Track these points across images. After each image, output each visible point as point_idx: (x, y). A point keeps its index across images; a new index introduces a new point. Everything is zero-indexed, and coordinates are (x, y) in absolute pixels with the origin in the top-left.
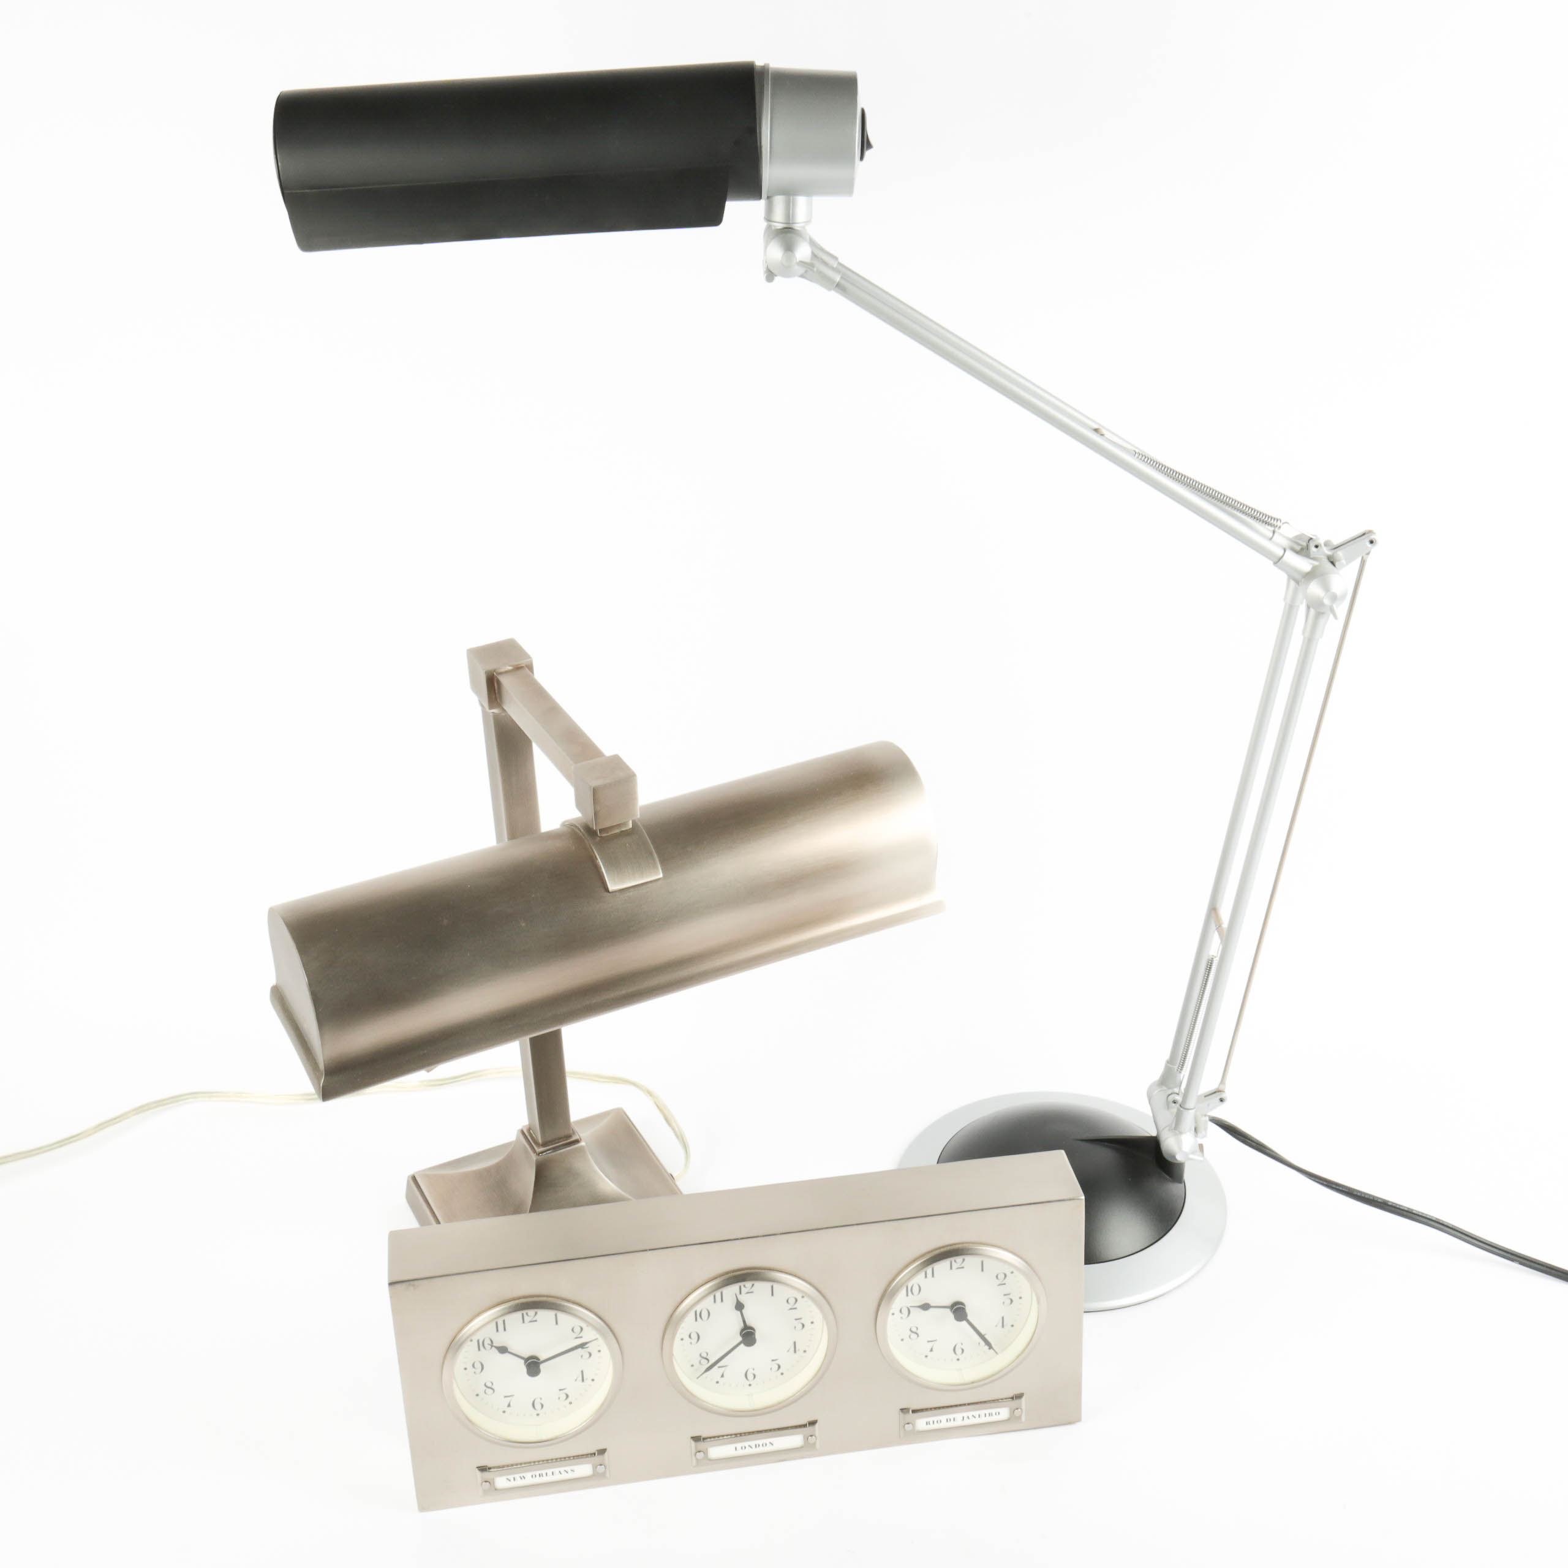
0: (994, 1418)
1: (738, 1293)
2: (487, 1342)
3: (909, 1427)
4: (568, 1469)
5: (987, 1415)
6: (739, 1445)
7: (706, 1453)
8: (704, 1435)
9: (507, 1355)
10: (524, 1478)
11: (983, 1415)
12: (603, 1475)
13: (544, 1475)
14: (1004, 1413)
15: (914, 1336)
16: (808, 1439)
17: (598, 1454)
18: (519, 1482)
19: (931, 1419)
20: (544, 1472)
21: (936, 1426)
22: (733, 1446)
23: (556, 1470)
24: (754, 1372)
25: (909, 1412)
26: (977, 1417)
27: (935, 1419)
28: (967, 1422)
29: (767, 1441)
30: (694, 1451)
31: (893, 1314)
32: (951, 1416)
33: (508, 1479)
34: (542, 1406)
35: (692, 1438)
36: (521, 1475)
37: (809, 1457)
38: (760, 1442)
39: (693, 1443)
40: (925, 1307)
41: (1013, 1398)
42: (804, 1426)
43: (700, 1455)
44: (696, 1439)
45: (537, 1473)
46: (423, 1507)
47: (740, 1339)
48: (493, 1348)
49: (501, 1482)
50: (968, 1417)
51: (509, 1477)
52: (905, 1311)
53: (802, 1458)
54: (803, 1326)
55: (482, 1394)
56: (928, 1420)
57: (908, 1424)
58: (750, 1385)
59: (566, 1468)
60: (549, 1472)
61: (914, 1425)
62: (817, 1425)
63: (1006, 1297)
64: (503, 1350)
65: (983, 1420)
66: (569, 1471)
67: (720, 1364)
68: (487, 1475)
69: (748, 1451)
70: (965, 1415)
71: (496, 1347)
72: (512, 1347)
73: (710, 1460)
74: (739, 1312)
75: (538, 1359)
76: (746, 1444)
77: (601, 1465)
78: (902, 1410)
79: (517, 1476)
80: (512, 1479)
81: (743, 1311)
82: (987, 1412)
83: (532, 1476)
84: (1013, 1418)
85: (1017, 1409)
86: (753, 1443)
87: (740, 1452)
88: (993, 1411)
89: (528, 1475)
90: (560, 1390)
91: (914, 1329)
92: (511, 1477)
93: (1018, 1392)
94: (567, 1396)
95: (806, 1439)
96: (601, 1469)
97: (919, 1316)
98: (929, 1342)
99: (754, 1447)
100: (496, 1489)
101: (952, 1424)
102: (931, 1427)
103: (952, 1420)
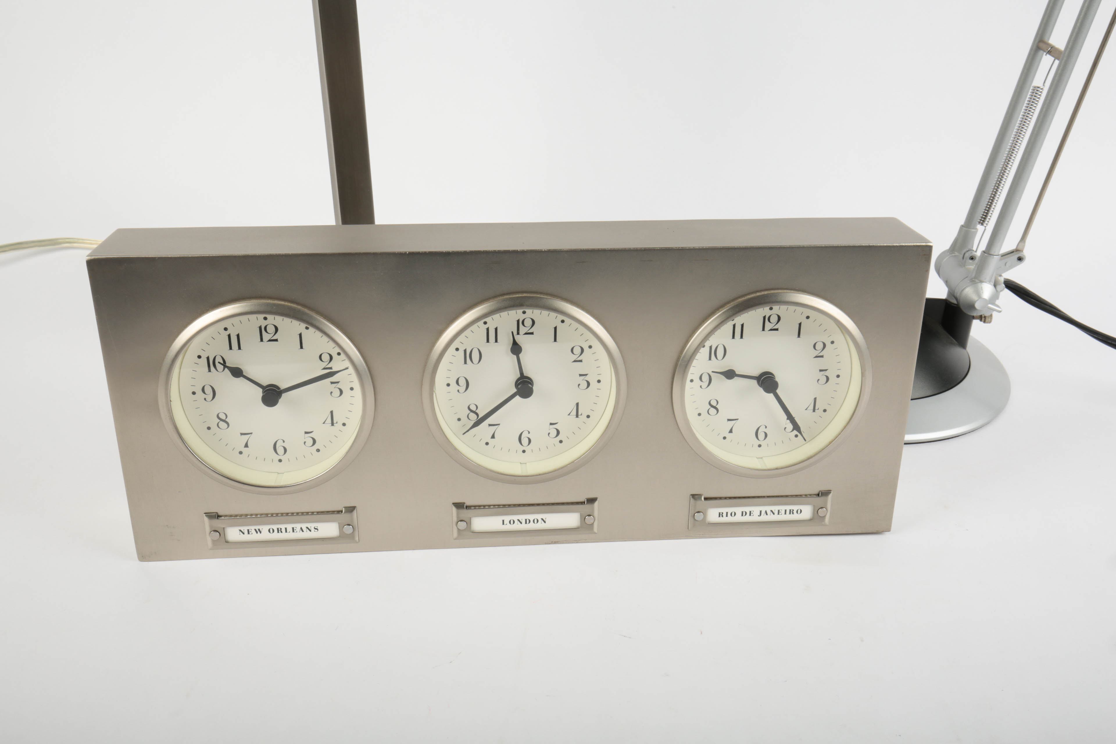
0: (795, 517)
1: (515, 333)
2: (219, 359)
3: (699, 517)
4: (312, 526)
5: (788, 512)
6: (507, 518)
7: (469, 523)
8: (468, 503)
9: (240, 381)
10: (260, 532)
11: (783, 512)
12: (351, 536)
13: (283, 530)
14: (806, 512)
15: (713, 411)
16: (585, 518)
17: (346, 512)
18: (254, 537)
19: (724, 510)
20: (283, 527)
21: (730, 519)
22: (500, 519)
23: (298, 526)
24: (529, 436)
25: (701, 498)
26: (776, 512)
27: (730, 510)
28: (764, 518)
29: (539, 516)
30: (455, 519)
31: (692, 381)
32: (747, 509)
33: (240, 530)
34: (285, 450)
35: (453, 504)
36: (257, 528)
37: (586, 541)
38: (531, 517)
39: (454, 509)
40: (730, 374)
41: (818, 495)
42: (582, 503)
43: (462, 525)
44: (459, 506)
45: (275, 527)
46: (143, 557)
47: (515, 390)
48: (226, 369)
49: (233, 534)
50: (766, 512)
51: (242, 528)
52: (706, 378)
53: (577, 542)
54: (589, 384)
55: (214, 427)
56: (721, 510)
57: (698, 512)
58: (524, 451)
59: (309, 525)
60: (289, 527)
61: (705, 515)
62: (596, 503)
63: (822, 373)
64: (237, 372)
65: (782, 517)
66: (313, 529)
67: (489, 420)
68: (218, 524)
69: (517, 527)
70: (763, 509)
71: (229, 368)
72: (249, 370)
73: (473, 532)
74: (515, 356)
75: (278, 388)
76: (515, 518)
77: (349, 525)
78: (693, 496)
79: (252, 528)
80: (246, 532)
81: (520, 355)
82: (788, 508)
83: (269, 531)
84: (817, 517)
85: (822, 508)
86: (523, 517)
87: (508, 527)
88: (795, 508)
89: (265, 528)
90: (306, 433)
91: (714, 403)
92: (245, 529)
93: (824, 488)
94: (314, 442)
95: (583, 519)
96: (348, 530)
97: (722, 384)
98: (729, 420)
99: (524, 522)
100: (227, 542)
101: (747, 518)
102: (724, 519)
103: (748, 513)
